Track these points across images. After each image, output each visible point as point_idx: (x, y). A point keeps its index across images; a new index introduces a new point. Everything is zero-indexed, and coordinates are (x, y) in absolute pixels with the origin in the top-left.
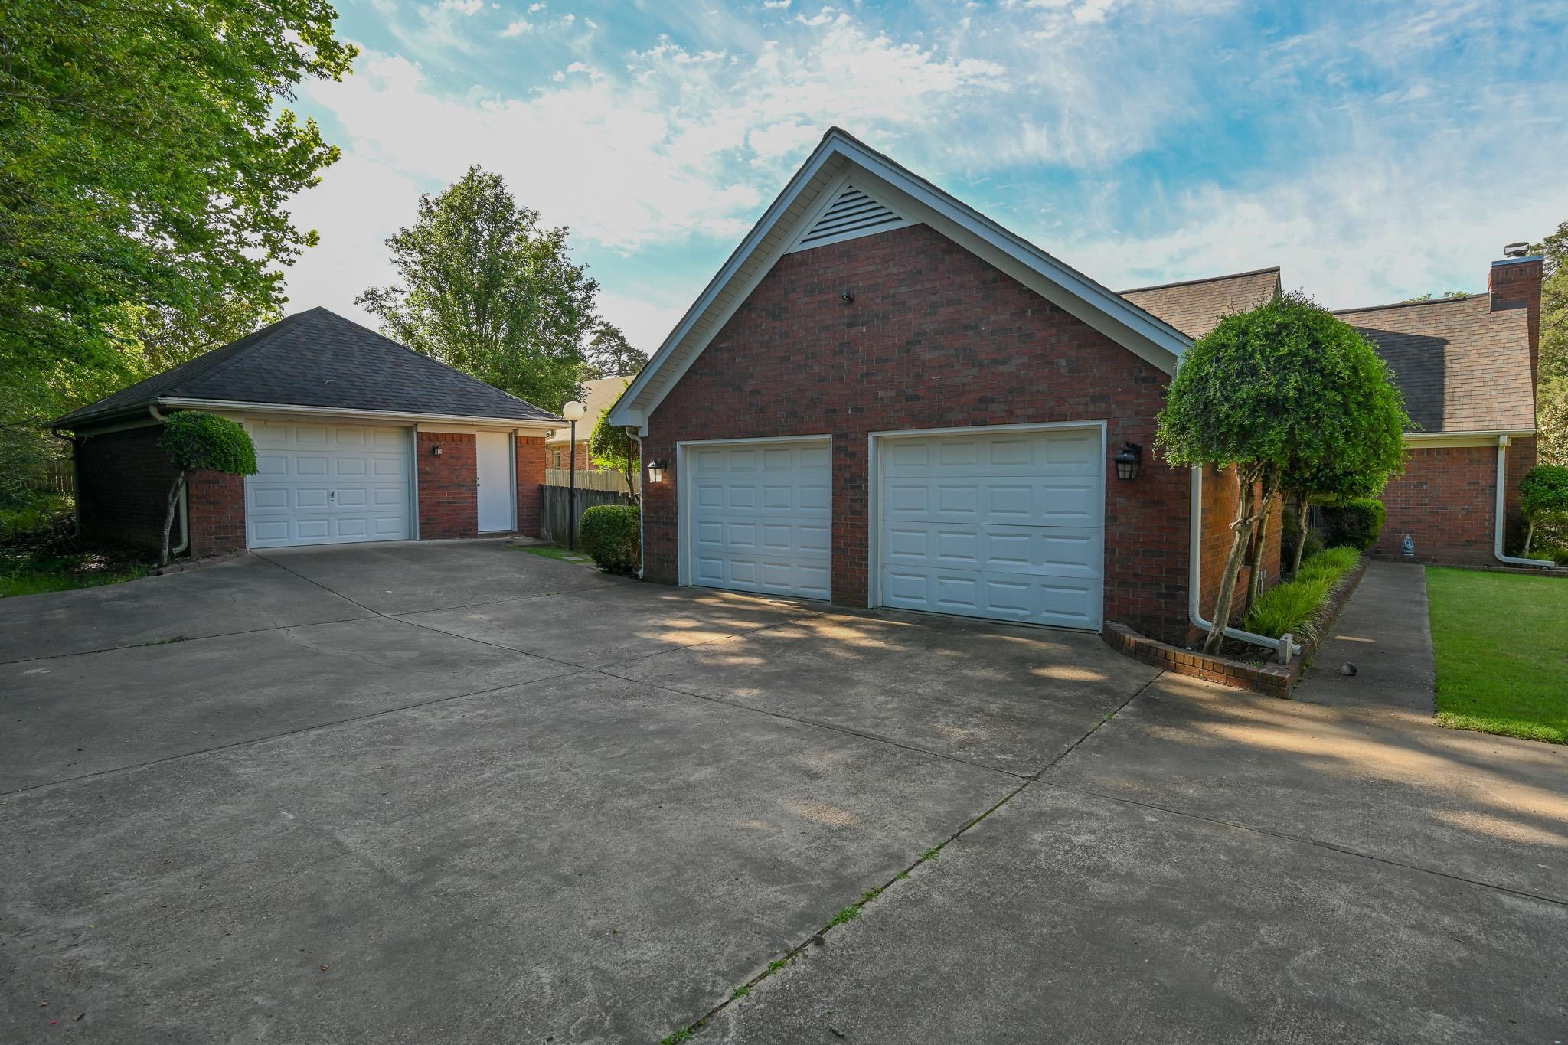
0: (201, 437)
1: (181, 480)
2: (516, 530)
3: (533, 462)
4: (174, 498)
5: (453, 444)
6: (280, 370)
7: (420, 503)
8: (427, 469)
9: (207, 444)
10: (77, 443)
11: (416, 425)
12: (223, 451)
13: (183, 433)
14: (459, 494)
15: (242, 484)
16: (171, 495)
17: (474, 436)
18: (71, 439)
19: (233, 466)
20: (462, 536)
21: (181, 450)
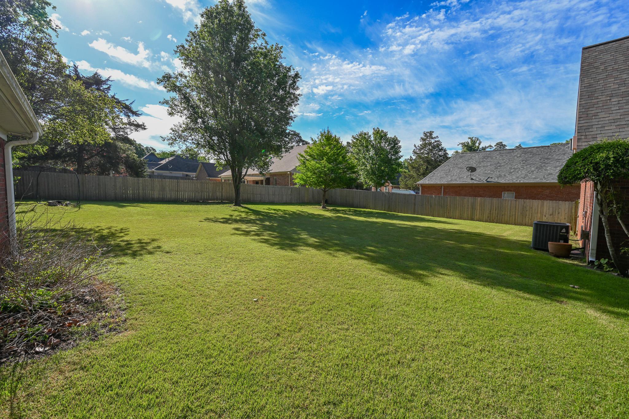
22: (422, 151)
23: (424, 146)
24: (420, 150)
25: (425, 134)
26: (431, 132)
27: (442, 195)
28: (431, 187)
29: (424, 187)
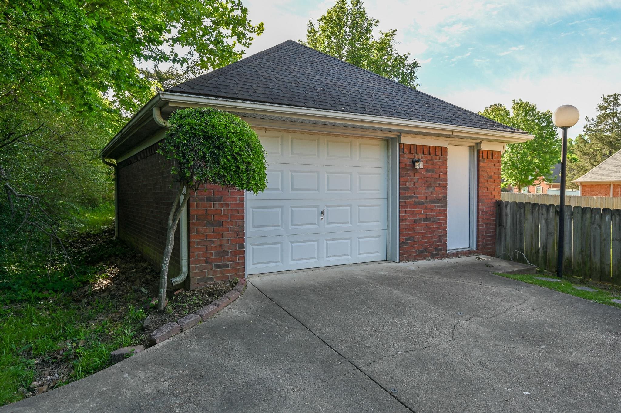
0: (207, 138)
1: (182, 198)
2: (475, 247)
3: (491, 177)
4: (174, 221)
5: (429, 156)
6: (275, 77)
7: (401, 221)
8: (408, 185)
9: (215, 147)
10: (118, 168)
11: (399, 136)
12: (233, 156)
13: (187, 132)
14: (432, 211)
15: (242, 201)
16: (171, 218)
17: (446, 149)
18: (113, 165)
19: (245, 178)
20: (435, 256)
21: (184, 157)
22: (600, 127)
23: (602, 119)
24: (597, 124)
25: (604, 98)
26: (615, 95)
27: (611, 196)
28: (595, 185)
29: (586, 186)
